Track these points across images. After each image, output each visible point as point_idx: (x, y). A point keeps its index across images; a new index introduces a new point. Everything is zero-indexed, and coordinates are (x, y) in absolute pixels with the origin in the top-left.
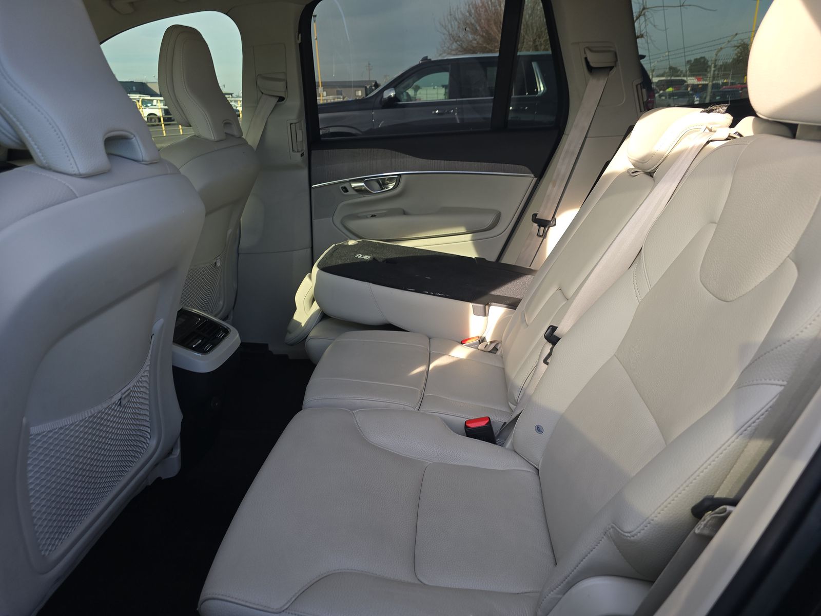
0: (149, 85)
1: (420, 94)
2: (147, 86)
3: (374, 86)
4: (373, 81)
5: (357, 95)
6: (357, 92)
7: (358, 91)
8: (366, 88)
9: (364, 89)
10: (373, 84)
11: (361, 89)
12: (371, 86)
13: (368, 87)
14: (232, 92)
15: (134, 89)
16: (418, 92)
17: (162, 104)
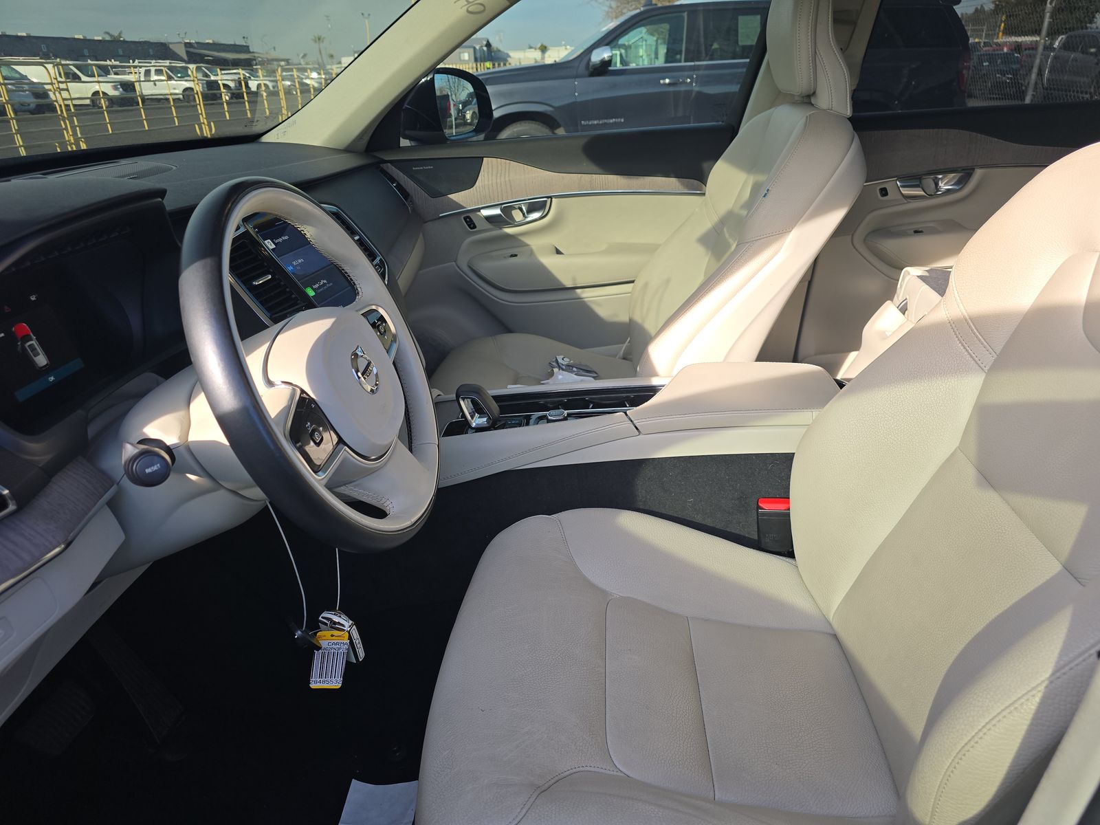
0: (171, 46)
1: (549, 57)
2: (169, 47)
3: (486, 46)
4: (483, 39)
5: (462, 58)
6: (462, 55)
7: (463, 52)
8: (475, 48)
9: (472, 50)
10: (485, 43)
11: (469, 49)
12: (482, 46)
13: (477, 47)
14: (288, 58)
15: (151, 52)
16: (547, 54)
17: (201, 75)
